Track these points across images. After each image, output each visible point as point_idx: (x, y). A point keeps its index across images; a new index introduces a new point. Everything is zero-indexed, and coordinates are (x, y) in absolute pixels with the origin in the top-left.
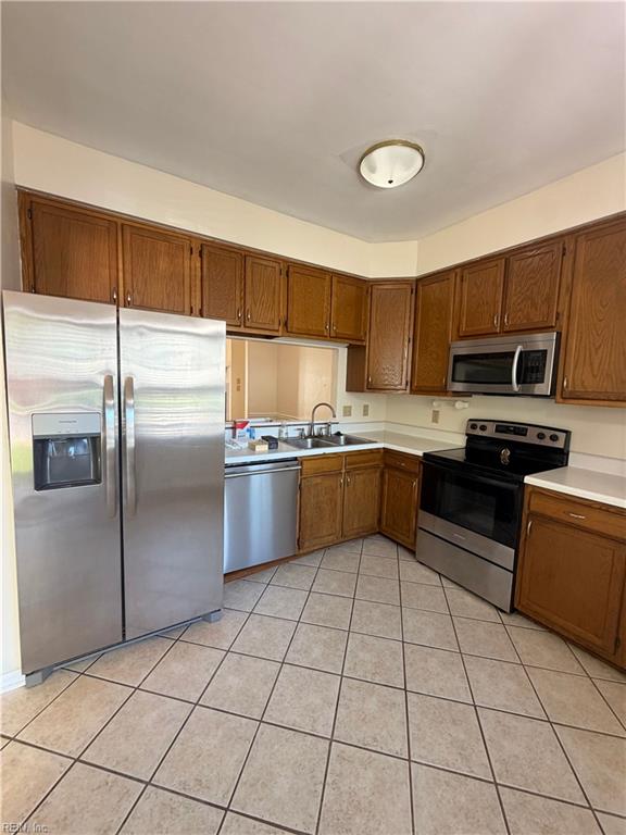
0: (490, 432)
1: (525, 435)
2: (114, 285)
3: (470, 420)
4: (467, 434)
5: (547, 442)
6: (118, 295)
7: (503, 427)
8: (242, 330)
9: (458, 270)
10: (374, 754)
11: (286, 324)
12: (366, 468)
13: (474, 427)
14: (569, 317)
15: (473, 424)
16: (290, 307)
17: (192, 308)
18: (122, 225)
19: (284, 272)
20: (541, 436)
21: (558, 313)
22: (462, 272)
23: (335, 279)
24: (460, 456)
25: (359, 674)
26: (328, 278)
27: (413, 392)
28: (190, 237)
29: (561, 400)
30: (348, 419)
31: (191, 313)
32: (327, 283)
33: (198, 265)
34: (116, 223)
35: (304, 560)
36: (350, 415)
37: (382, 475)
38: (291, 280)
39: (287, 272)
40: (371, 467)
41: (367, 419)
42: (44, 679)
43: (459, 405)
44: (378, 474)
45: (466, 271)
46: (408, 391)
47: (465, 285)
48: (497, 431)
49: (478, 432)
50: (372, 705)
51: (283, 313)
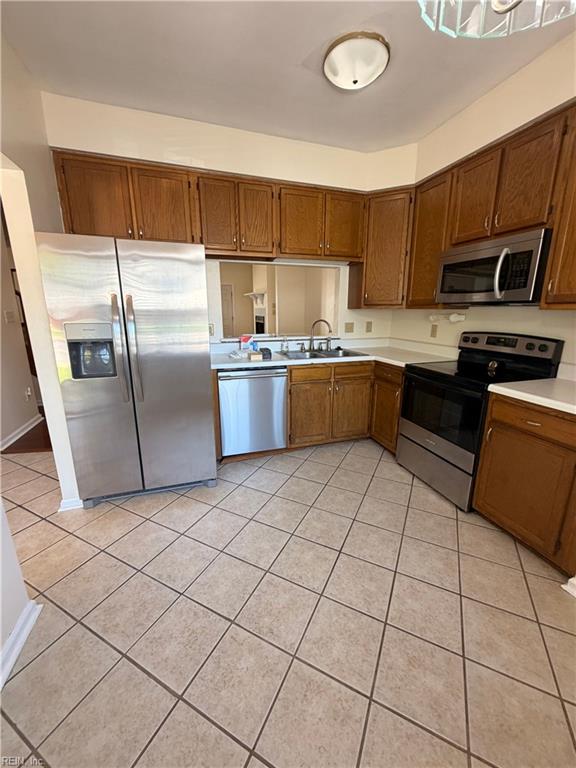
0: (482, 345)
1: (514, 346)
2: (129, 222)
3: (464, 333)
4: (460, 348)
5: (536, 353)
6: (133, 231)
7: (495, 338)
8: (239, 253)
9: (455, 171)
10: (295, 586)
11: (280, 245)
12: (355, 379)
13: (466, 339)
14: (562, 211)
15: (466, 337)
16: (283, 230)
17: (193, 237)
18: (131, 168)
19: (276, 195)
20: (530, 347)
21: (551, 208)
22: (458, 171)
23: (329, 197)
24: (451, 370)
25: (308, 535)
26: (320, 196)
27: (409, 306)
28: (188, 171)
29: (546, 306)
30: (350, 335)
31: (193, 241)
32: (320, 201)
33: (197, 196)
34: (126, 167)
35: (296, 454)
36: (352, 331)
37: (372, 386)
38: (283, 202)
39: (280, 195)
40: (362, 378)
41: (369, 335)
42: (95, 505)
43: (454, 318)
44: (368, 385)
45: (461, 171)
46: (404, 306)
47: (461, 186)
48: (488, 343)
49: (470, 345)
50: (309, 556)
51: (276, 236)
